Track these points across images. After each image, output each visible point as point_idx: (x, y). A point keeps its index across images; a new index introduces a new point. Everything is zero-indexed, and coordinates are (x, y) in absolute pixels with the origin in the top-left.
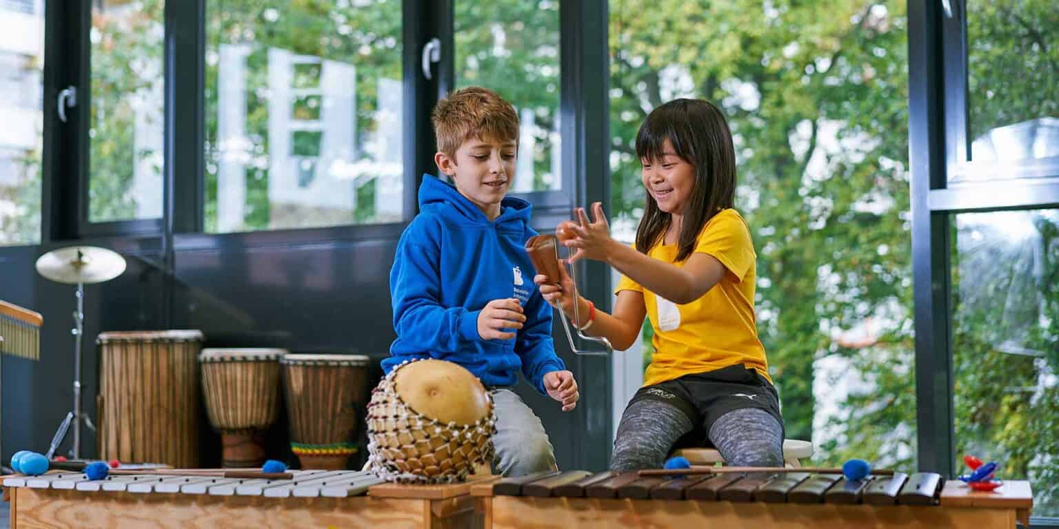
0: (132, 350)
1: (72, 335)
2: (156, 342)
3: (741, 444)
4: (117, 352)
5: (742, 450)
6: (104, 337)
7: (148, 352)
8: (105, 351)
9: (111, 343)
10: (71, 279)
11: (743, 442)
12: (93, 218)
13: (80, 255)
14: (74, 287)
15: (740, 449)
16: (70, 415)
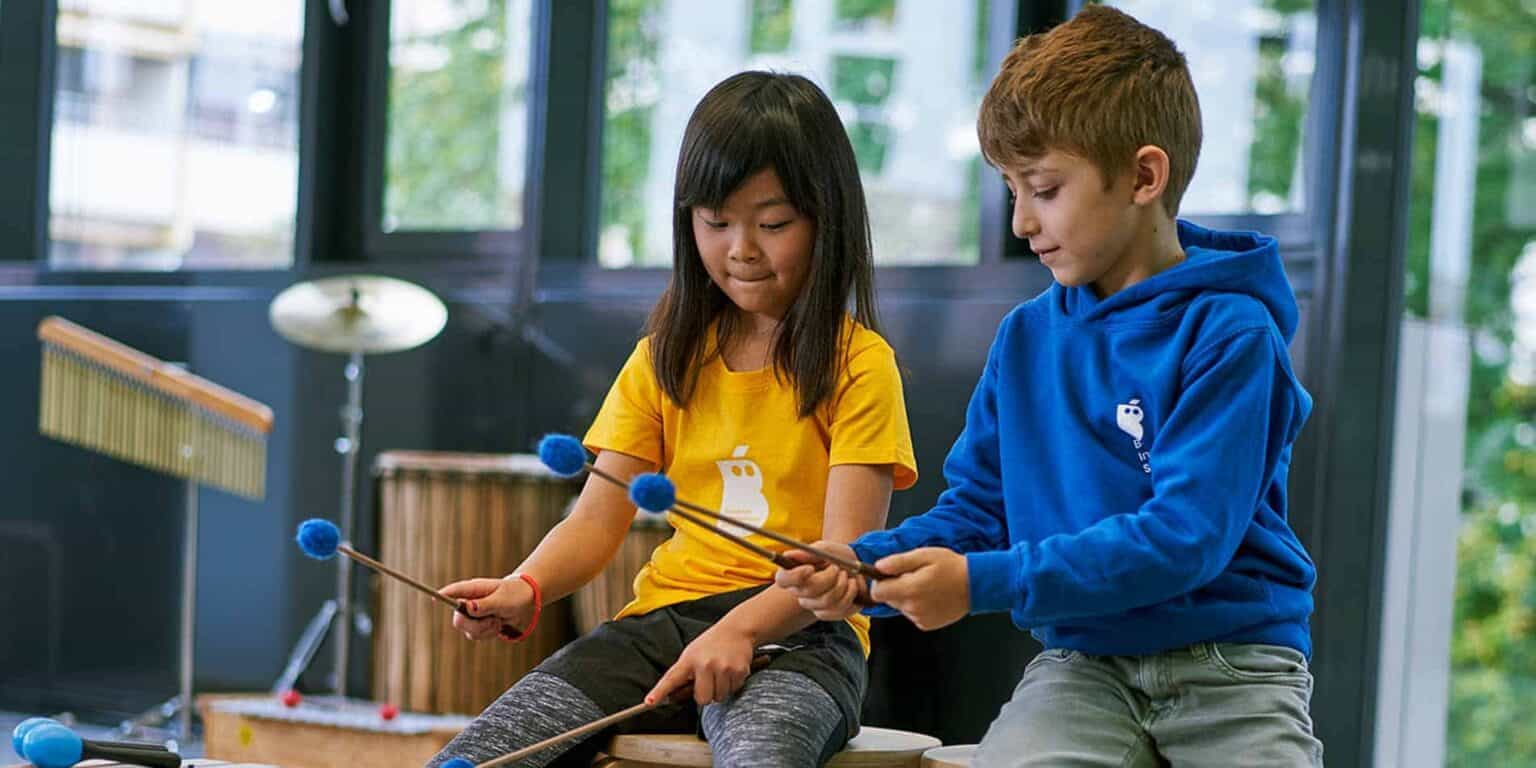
0: (438, 494)
1: (336, 453)
2: (486, 479)
3: (737, 746)
4: (410, 492)
5: (736, 757)
6: (388, 461)
7: (468, 499)
8: (388, 491)
9: (399, 474)
10: (337, 342)
11: (742, 743)
12: (393, 222)
13: (356, 295)
14: (342, 359)
15: (732, 755)
16: (329, 610)
